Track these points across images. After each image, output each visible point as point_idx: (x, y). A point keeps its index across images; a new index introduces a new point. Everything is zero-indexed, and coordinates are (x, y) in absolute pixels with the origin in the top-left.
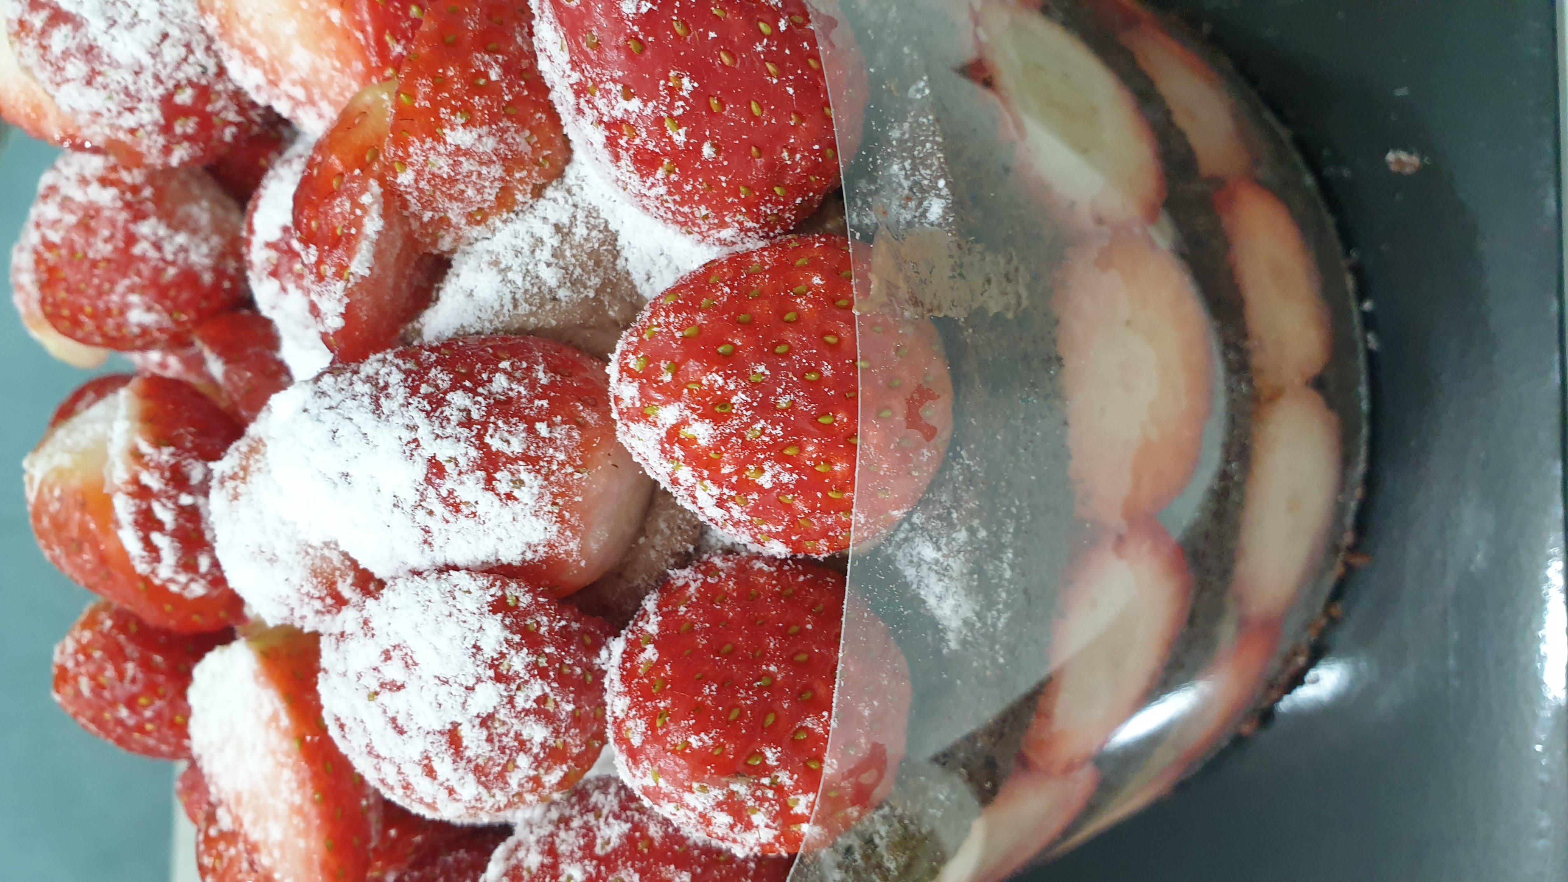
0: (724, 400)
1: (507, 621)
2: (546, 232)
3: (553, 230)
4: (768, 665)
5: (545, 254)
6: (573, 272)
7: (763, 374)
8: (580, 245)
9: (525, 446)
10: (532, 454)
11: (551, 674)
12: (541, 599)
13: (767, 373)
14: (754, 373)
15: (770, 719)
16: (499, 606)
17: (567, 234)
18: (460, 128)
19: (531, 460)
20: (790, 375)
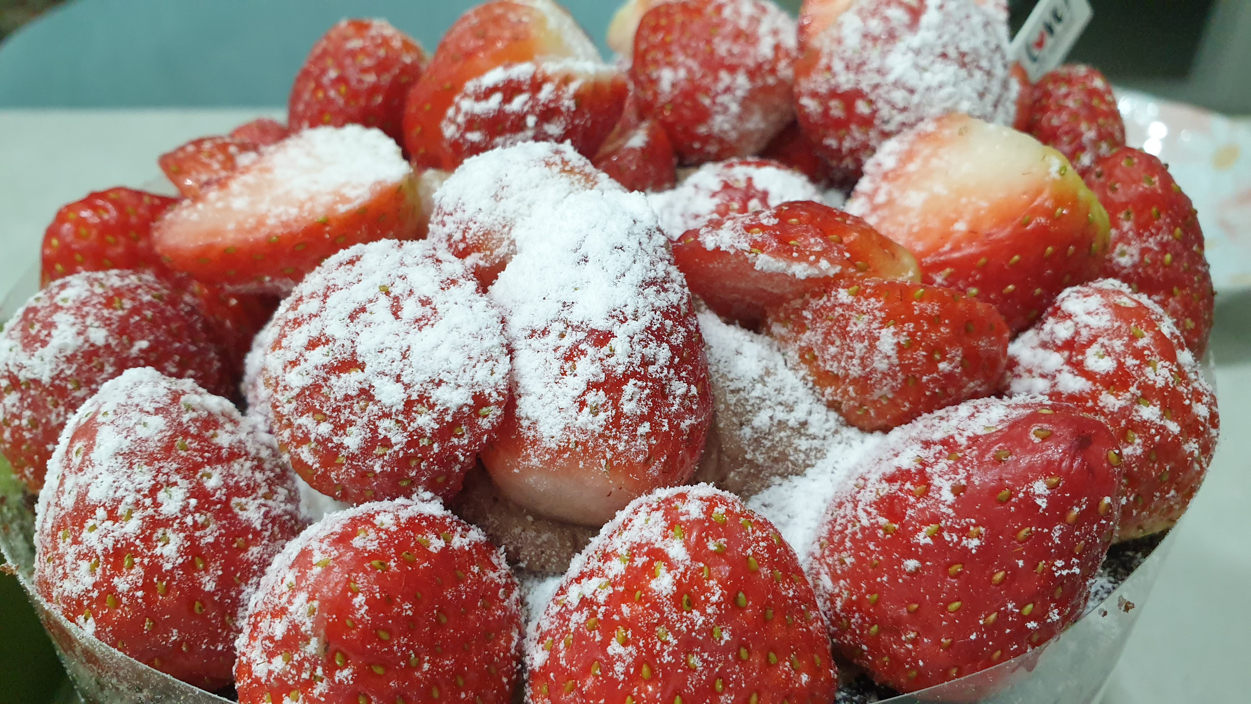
0: (694, 603)
1: (465, 409)
2: (799, 414)
3: (802, 420)
4: (428, 662)
5: (780, 414)
6: (766, 439)
7: (721, 638)
8: (791, 445)
9: (629, 414)
11: (412, 450)
12: (485, 437)
13: (723, 643)
14: (722, 630)
15: (379, 670)
16: (480, 401)
17: (799, 433)
18: (895, 341)
19: (616, 421)
20: (720, 665)
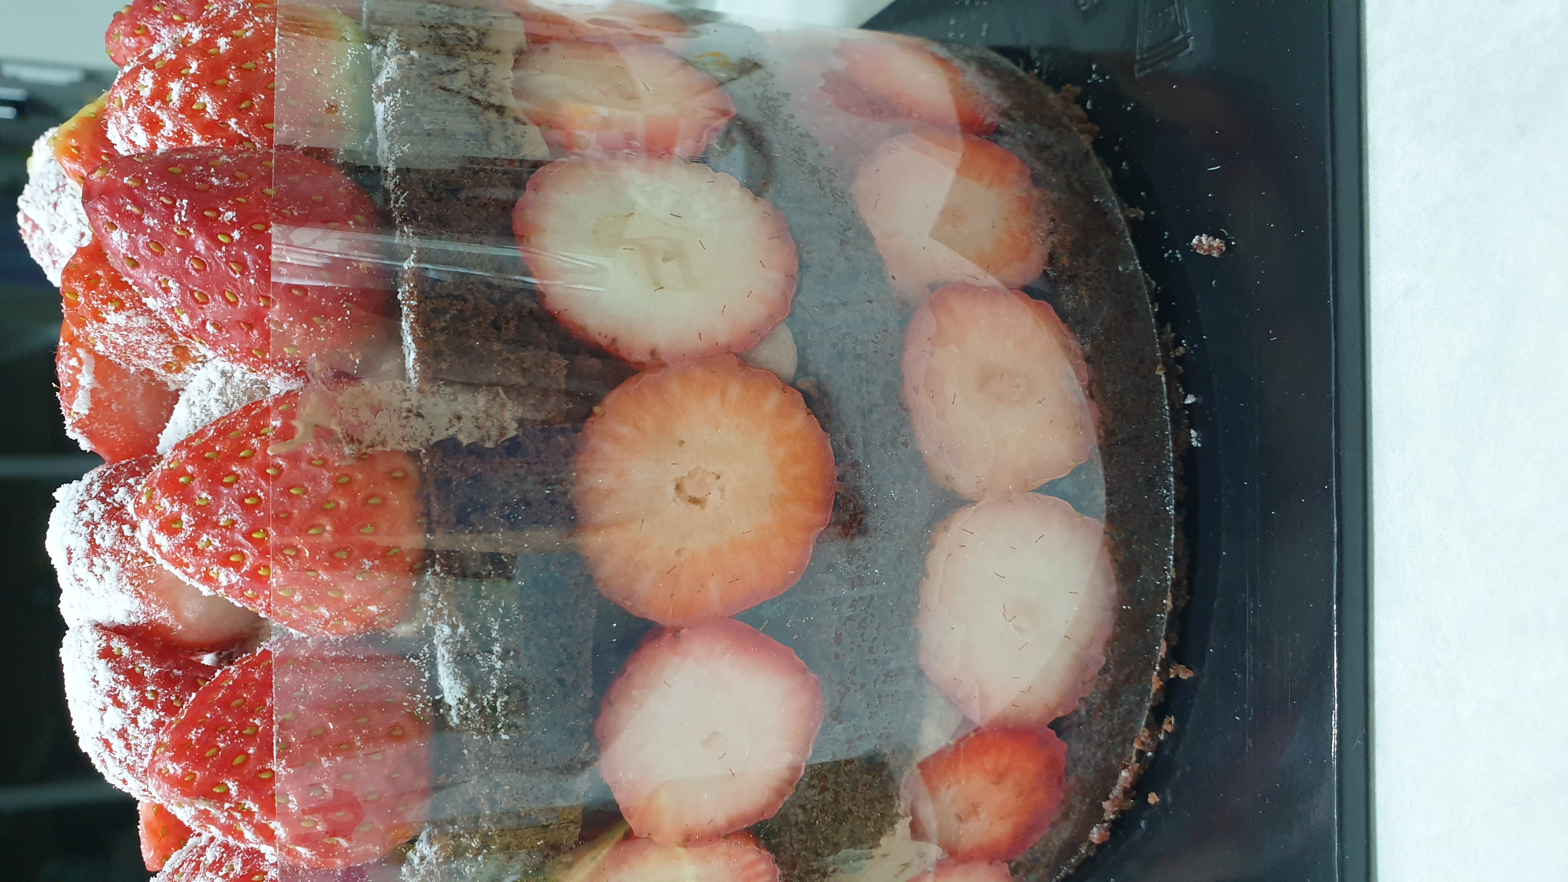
0: (177, 519)
1: (110, 665)
7: (206, 499)
9: (112, 542)
10: (116, 548)
11: (159, 705)
13: (210, 498)
14: (200, 498)
15: (238, 760)
16: (106, 654)
18: (112, 313)
19: (115, 553)
20: (230, 500)
